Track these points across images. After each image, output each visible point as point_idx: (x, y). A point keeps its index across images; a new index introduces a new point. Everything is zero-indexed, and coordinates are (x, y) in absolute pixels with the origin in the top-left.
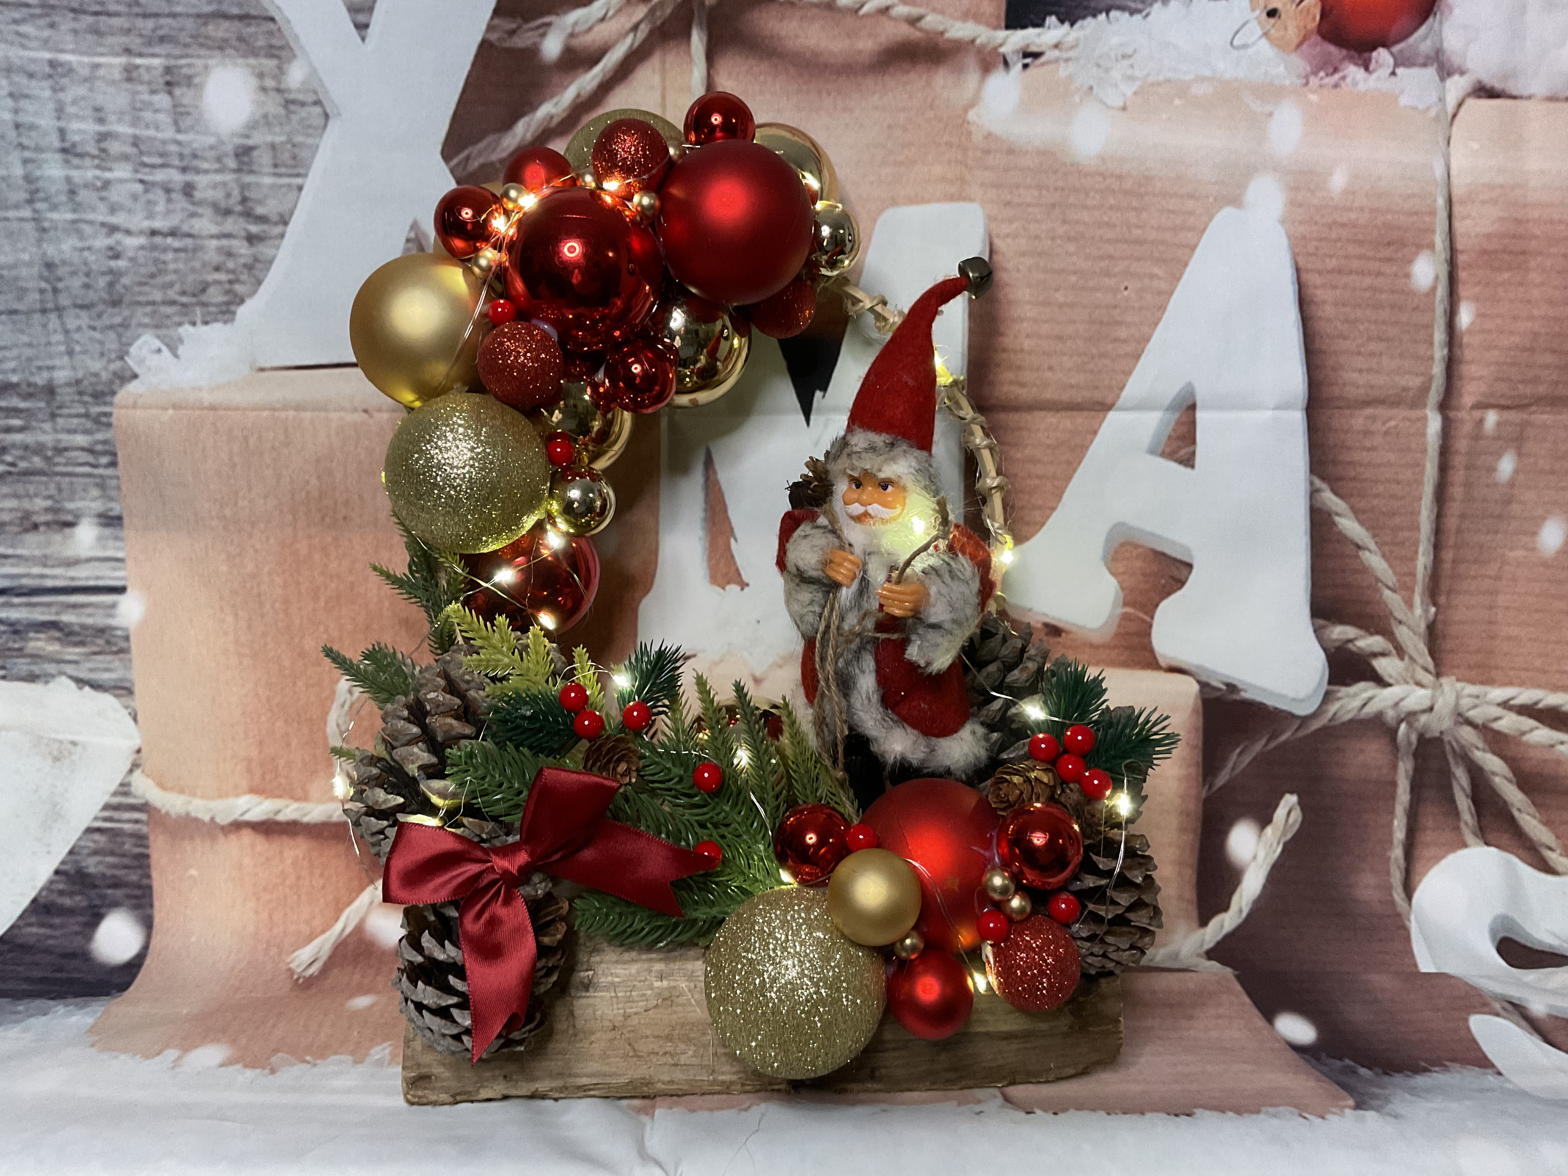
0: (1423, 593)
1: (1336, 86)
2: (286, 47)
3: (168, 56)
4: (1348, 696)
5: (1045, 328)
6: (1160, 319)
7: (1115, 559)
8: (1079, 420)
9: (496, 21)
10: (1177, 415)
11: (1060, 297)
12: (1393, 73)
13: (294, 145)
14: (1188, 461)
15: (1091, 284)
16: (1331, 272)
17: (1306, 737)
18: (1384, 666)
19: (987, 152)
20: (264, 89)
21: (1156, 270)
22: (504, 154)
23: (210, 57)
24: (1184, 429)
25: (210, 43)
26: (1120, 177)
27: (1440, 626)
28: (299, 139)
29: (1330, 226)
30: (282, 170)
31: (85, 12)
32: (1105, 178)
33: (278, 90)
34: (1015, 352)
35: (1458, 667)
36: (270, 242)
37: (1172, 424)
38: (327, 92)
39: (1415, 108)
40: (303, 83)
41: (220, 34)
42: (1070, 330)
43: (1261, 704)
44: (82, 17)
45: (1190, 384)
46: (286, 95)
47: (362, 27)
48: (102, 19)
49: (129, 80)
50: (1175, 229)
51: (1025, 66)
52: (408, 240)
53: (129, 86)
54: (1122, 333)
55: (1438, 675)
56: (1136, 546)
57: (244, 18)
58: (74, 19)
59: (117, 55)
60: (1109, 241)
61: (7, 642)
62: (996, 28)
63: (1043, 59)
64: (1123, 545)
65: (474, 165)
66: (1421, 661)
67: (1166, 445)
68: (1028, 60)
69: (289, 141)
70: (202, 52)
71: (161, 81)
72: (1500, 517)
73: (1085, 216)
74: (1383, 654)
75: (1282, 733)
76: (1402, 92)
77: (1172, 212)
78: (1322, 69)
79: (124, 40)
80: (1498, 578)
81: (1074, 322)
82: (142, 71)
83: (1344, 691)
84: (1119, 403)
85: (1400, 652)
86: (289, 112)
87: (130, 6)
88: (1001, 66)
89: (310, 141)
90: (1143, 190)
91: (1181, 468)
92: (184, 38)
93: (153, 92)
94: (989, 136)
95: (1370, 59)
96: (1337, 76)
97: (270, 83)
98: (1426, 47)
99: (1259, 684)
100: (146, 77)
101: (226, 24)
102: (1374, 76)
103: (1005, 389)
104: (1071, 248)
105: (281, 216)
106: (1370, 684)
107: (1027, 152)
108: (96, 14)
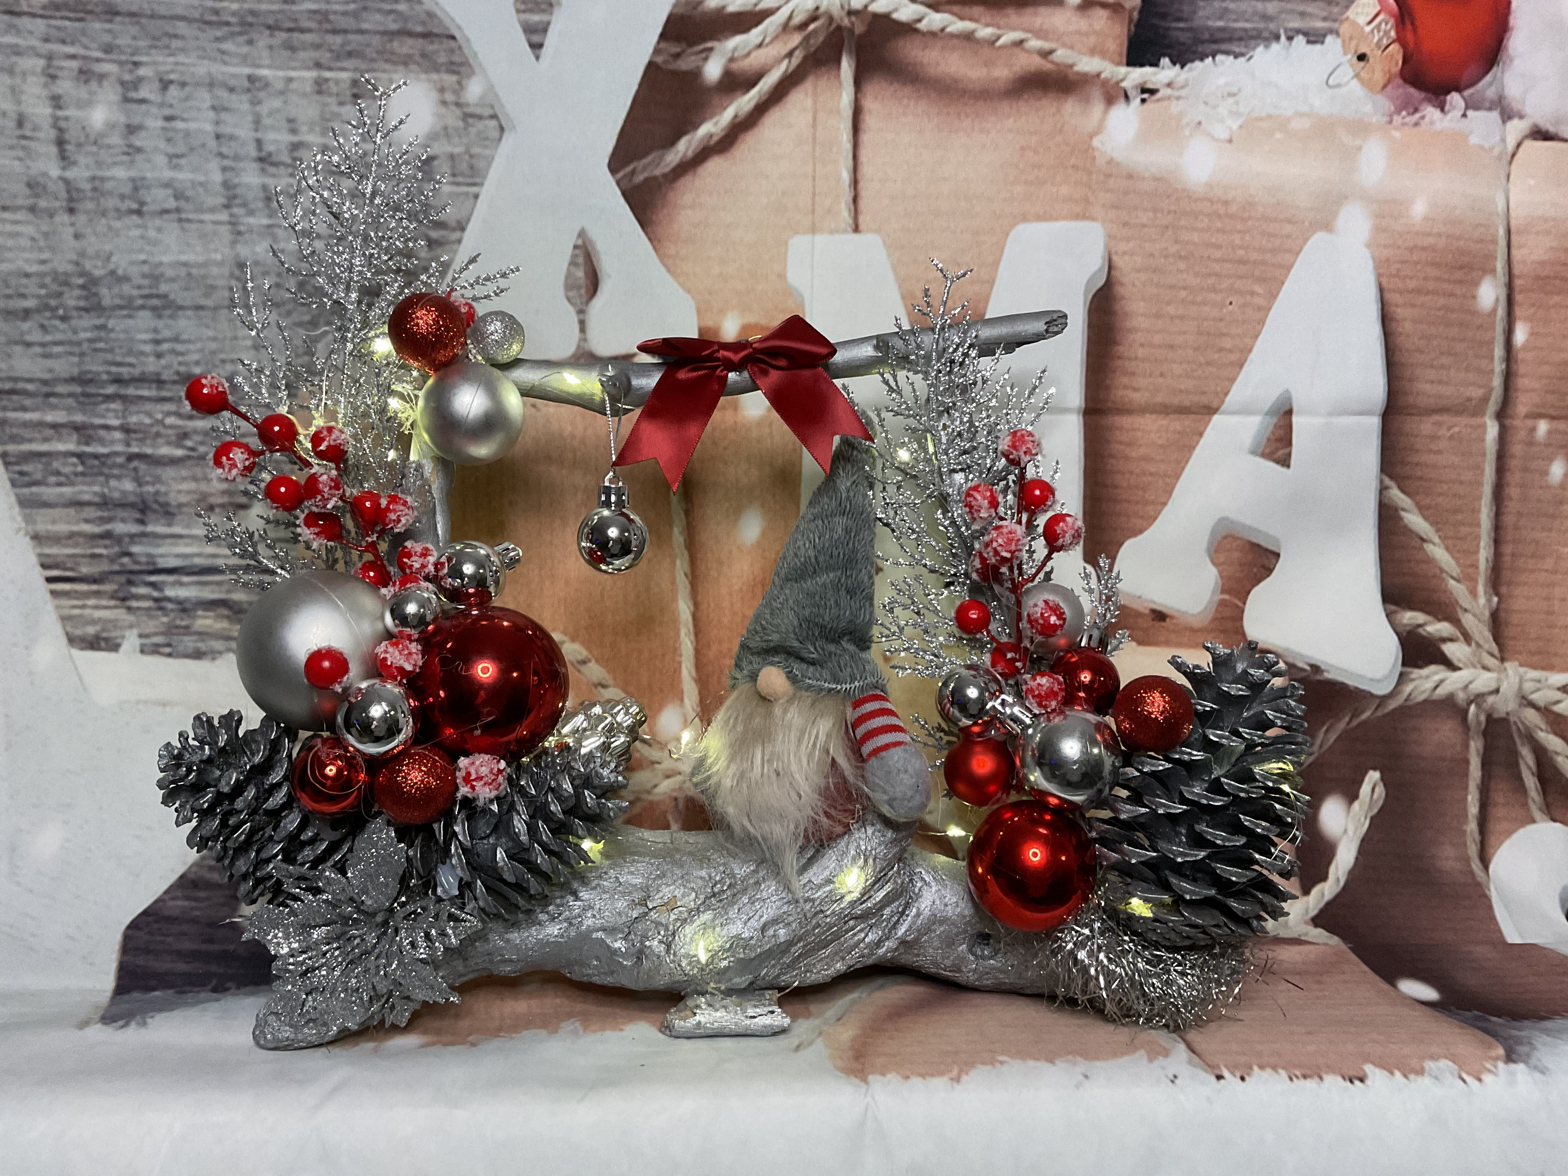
0: (1486, 586)
1: (1416, 124)
2: (466, 63)
3: (355, 70)
4: (1421, 677)
5: (1158, 339)
6: (1259, 333)
7: (1217, 551)
8: (1187, 423)
9: (662, 45)
10: (1275, 420)
11: (1171, 310)
12: (1464, 115)
13: (471, 156)
14: (1285, 462)
15: (1199, 299)
16: (1412, 291)
17: (1385, 716)
18: (1454, 650)
19: (1109, 176)
20: (444, 103)
21: (1258, 289)
22: (667, 170)
23: (395, 72)
24: (1281, 432)
25: (394, 58)
26: (1226, 203)
27: (1503, 614)
28: (475, 150)
29: (1411, 250)
30: (460, 179)
31: (280, 29)
32: (1212, 203)
33: (458, 105)
34: (1130, 359)
35: (1520, 653)
36: (447, 247)
37: (1271, 428)
38: (502, 106)
39: (1481, 147)
40: (481, 98)
41: (405, 50)
42: (1180, 340)
43: (1343, 684)
44: (277, 33)
45: (1287, 391)
46: (466, 110)
47: (536, 47)
48: (296, 35)
49: (319, 92)
50: (1273, 251)
51: (1143, 101)
52: (576, 247)
53: (318, 97)
54: (1227, 343)
55: (1503, 660)
56: (1236, 538)
57: (427, 35)
58: (271, 36)
59: (308, 68)
60: (1216, 261)
61: (174, 620)
62: (1118, 64)
63: (1158, 95)
64: (1225, 538)
65: (639, 178)
66: (1486, 646)
67: (1266, 447)
68: (1145, 96)
69: (467, 152)
70: (387, 66)
71: (348, 93)
72: (1553, 517)
73: (1195, 237)
74: (1451, 640)
75: (1363, 712)
76: (1471, 132)
77: (1270, 235)
78: (1404, 108)
79: (314, 55)
80: (1555, 572)
81: (1184, 333)
82: (331, 84)
83: (1416, 673)
84: (1223, 408)
85: (1467, 638)
86: (467, 126)
87: (320, 22)
88: (1122, 100)
89: (487, 152)
90: (1246, 215)
91: (1278, 468)
92: (370, 52)
93: (341, 104)
94: (1111, 161)
95: (1445, 102)
96: (1417, 116)
97: (449, 97)
98: (1491, 93)
99: (1341, 666)
100: (334, 89)
101: (410, 41)
102: (1449, 116)
103: (1120, 393)
104: (1182, 265)
105: (459, 222)
106: (1441, 667)
107: (1144, 179)
108: (290, 30)
